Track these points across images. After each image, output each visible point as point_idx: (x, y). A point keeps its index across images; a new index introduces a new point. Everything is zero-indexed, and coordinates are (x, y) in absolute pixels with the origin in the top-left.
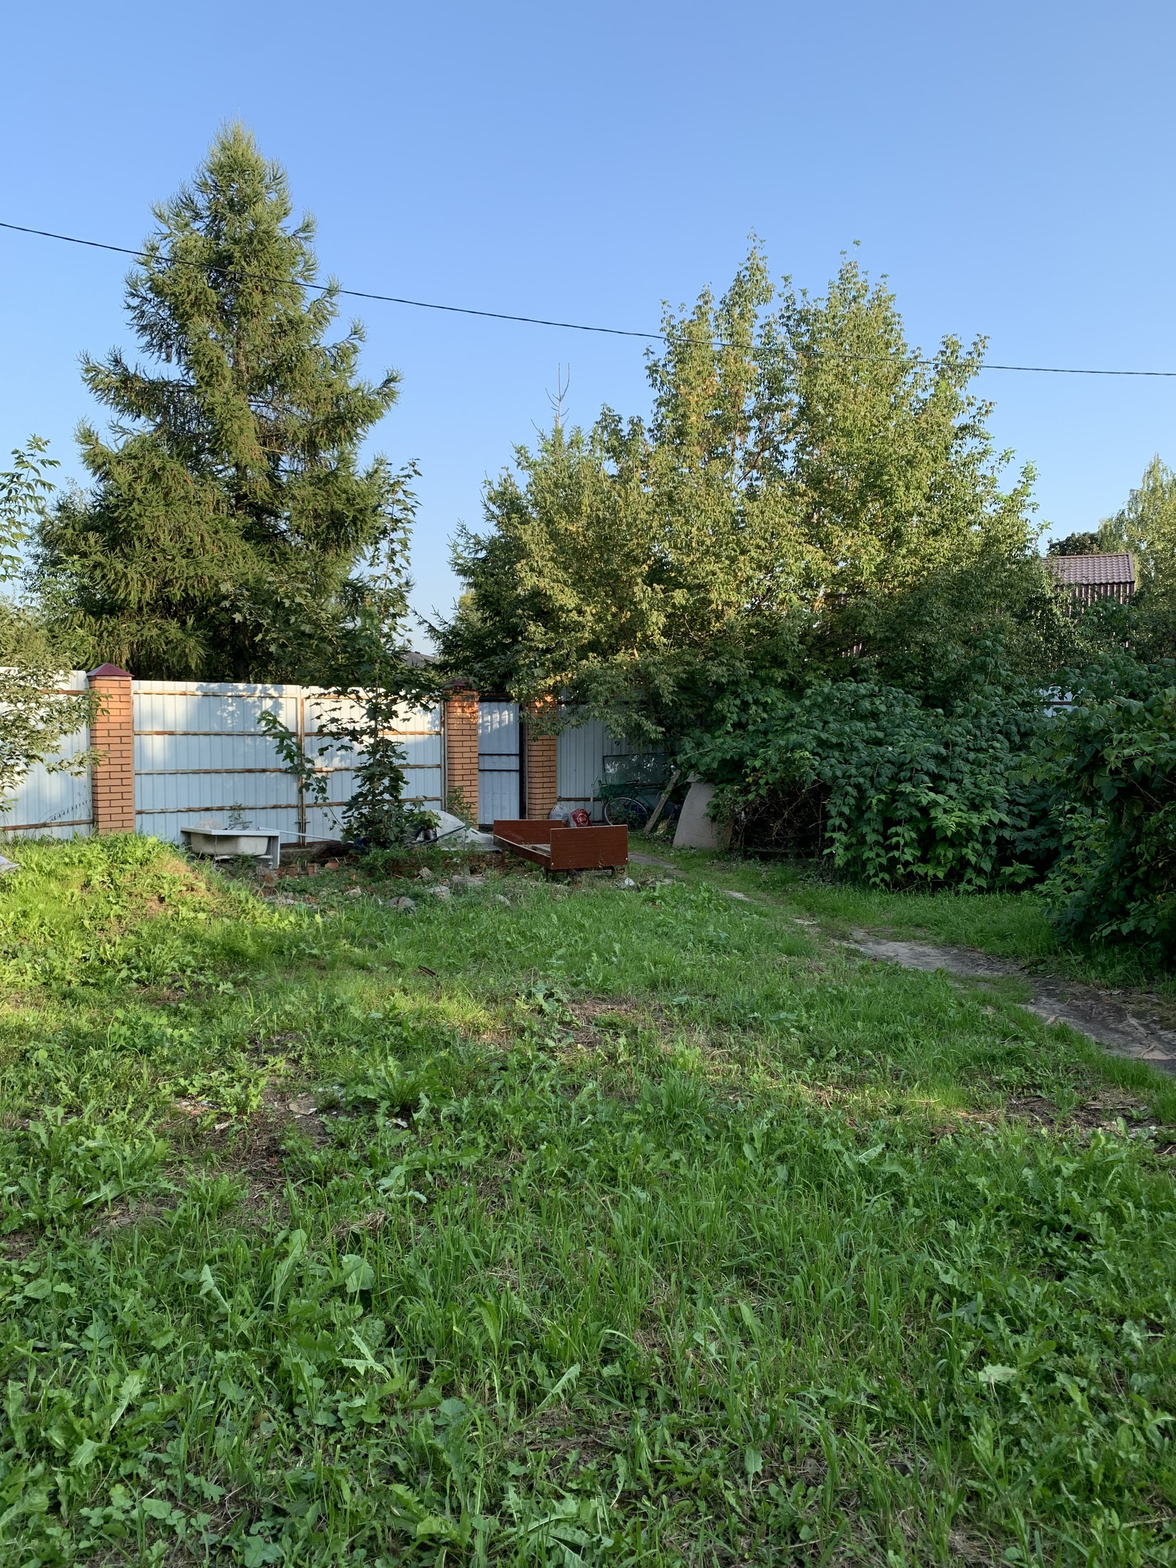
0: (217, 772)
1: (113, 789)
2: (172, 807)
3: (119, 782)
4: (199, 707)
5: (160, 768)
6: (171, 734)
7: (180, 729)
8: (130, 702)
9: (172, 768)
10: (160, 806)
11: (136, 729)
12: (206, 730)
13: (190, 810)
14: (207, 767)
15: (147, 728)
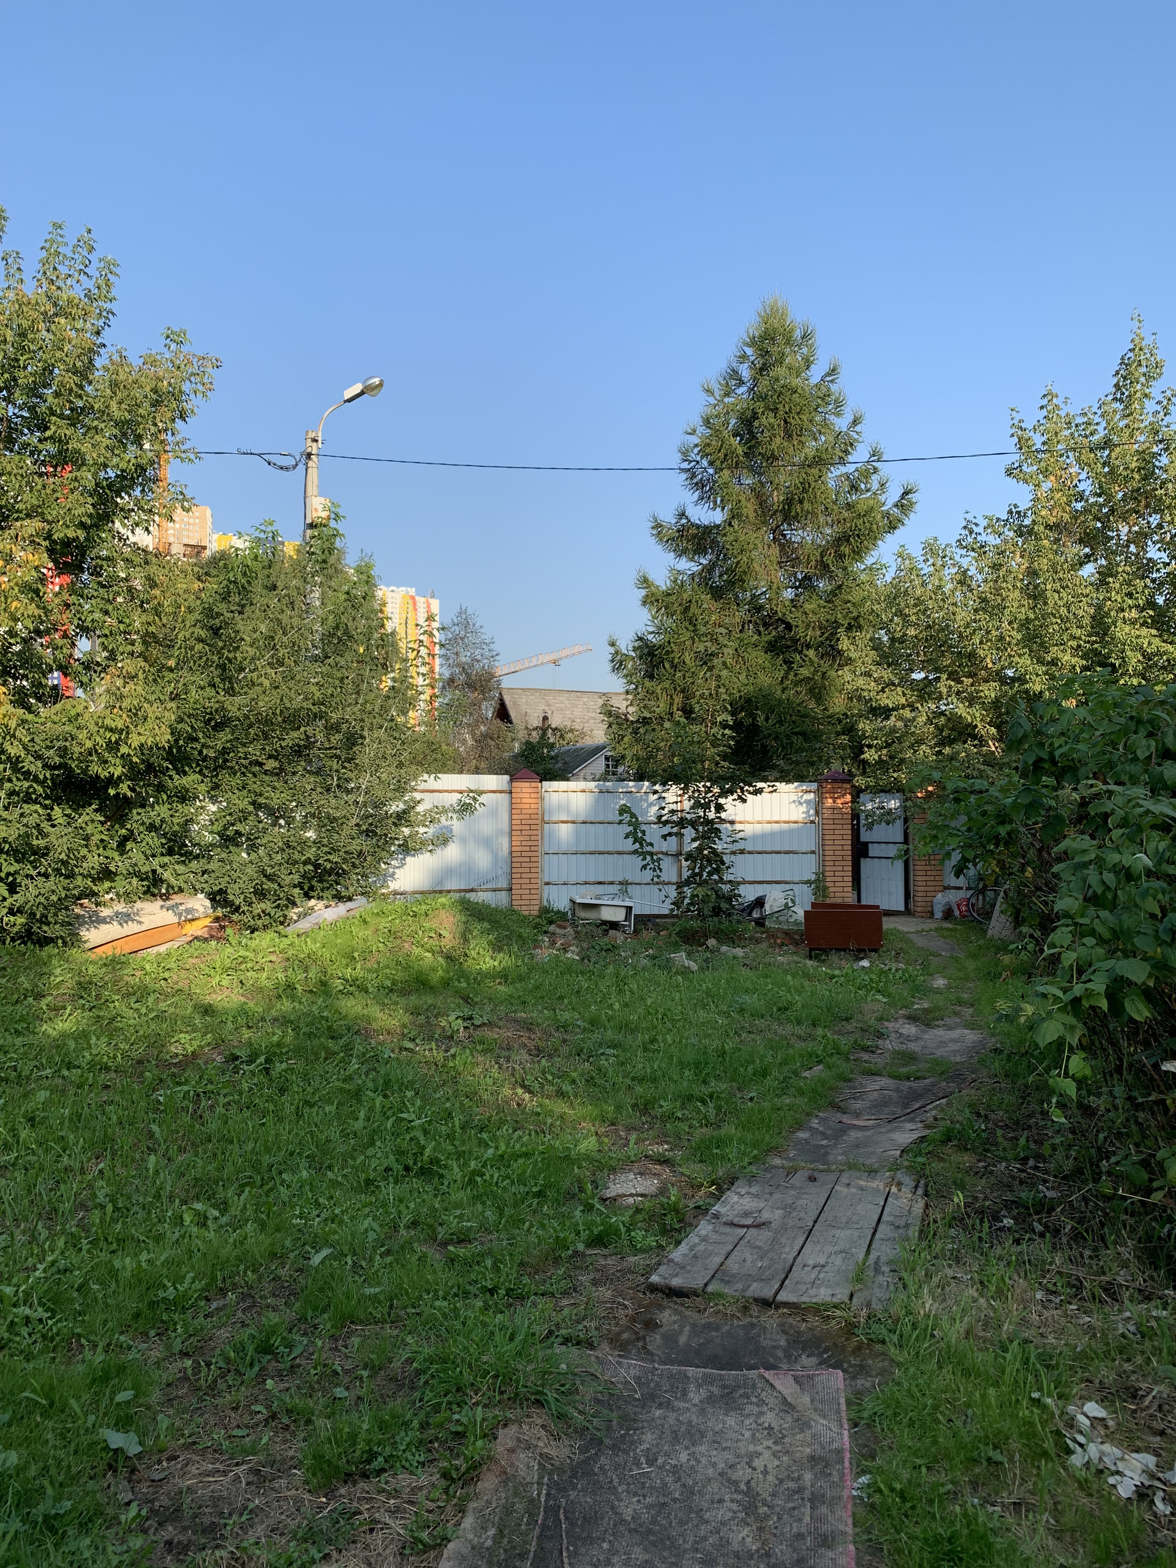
0: (608, 853)
1: (524, 865)
2: (573, 880)
3: (528, 859)
4: (597, 801)
5: (564, 849)
6: (573, 822)
7: (582, 818)
8: (542, 799)
9: (574, 849)
10: (564, 879)
11: (546, 818)
12: (601, 819)
13: (586, 883)
14: (601, 849)
15: (555, 818)
